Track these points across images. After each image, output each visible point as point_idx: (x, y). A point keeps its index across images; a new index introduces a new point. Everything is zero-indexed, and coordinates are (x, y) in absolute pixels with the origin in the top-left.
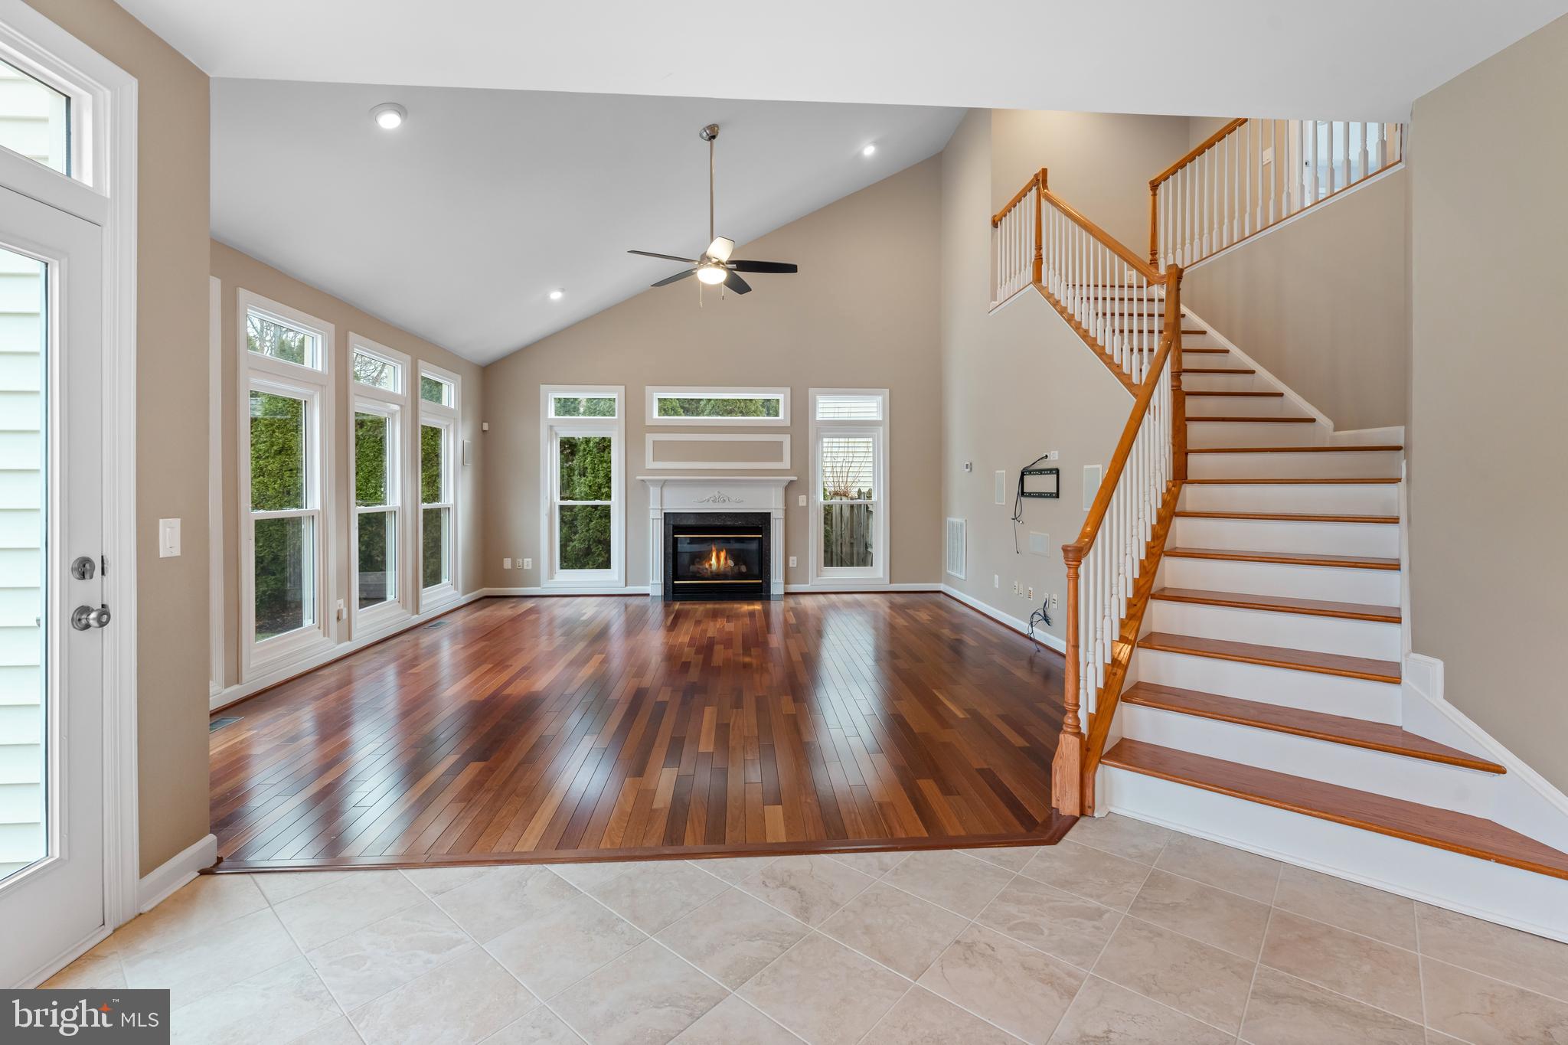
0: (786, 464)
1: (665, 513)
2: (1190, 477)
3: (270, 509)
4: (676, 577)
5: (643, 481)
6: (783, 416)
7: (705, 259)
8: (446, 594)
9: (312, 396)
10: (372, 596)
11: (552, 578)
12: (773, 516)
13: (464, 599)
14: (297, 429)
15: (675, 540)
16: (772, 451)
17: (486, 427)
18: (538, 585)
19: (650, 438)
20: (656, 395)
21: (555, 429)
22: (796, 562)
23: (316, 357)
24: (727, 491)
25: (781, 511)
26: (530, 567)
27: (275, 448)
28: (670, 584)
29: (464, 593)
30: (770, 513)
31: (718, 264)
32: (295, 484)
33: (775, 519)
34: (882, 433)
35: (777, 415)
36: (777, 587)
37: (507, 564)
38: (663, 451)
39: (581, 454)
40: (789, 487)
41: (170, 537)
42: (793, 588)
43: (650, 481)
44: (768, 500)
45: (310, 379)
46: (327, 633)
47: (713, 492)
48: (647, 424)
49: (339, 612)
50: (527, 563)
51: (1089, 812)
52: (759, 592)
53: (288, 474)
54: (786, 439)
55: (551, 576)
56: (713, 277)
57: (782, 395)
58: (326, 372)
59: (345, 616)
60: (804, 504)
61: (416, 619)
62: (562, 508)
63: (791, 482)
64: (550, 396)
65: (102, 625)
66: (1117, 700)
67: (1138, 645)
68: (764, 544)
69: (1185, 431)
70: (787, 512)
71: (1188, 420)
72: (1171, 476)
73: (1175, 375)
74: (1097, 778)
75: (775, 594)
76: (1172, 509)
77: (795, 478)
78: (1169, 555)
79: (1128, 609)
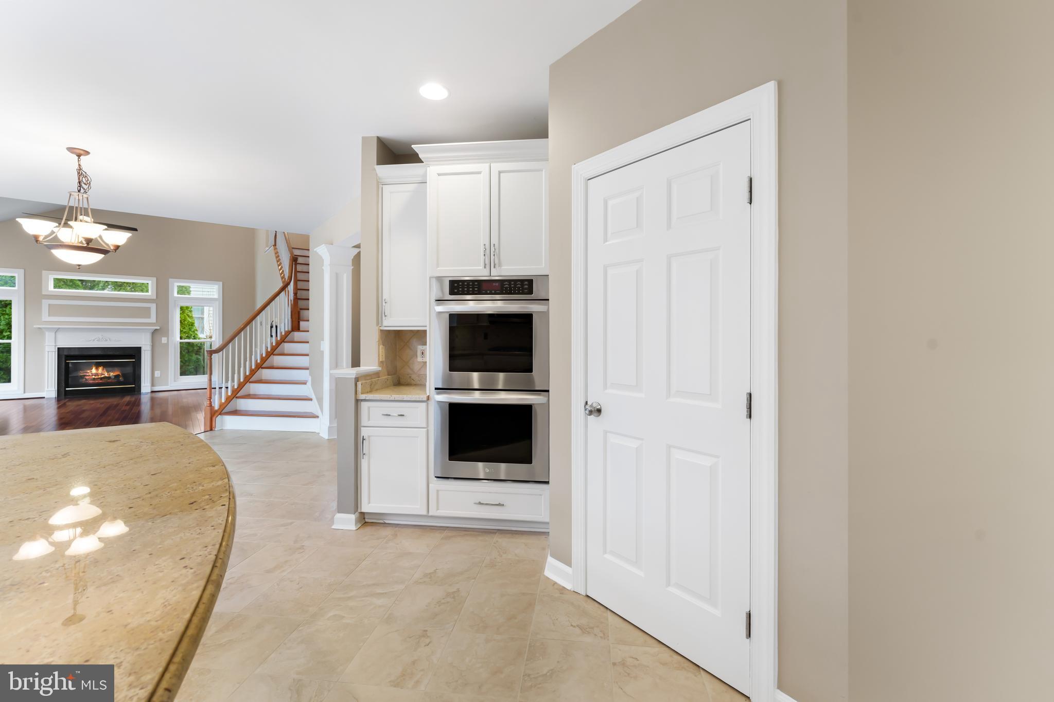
0: (153, 319)
1: (58, 348)
2: (301, 329)
4: (67, 386)
5: (40, 328)
6: (150, 293)
12: (143, 349)
15: (67, 364)
16: (145, 313)
19: (46, 302)
20: (51, 276)
22: (159, 374)
24: (108, 335)
25: (149, 346)
28: (63, 390)
30: (141, 347)
33: (145, 350)
34: (218, 305)
35: (147, 291)
36: (145, 387)
38: (53, 311)
40: (154, 333)
42: (156, 389)
43: (46, 328)
44: (141, 341)
47: (99, 335)
48: (44, 294)
51: (213, 429)
52: (134, 391)
54: (153, 307)
57: (150, 281)
60: (166, 342)
63: (156, 330)
66: (233, 398)
67: (250, 382)
68: (137, 365)
69: (299, 313)
70: (153, 346)
71: (301, 309)
72: (290, 329)
73: (295, 294)
74: (217, 419)
75: (144, 392)
76: (284, 340)
77: (159, 328)
78: (274, 355)
79: (251, 372)
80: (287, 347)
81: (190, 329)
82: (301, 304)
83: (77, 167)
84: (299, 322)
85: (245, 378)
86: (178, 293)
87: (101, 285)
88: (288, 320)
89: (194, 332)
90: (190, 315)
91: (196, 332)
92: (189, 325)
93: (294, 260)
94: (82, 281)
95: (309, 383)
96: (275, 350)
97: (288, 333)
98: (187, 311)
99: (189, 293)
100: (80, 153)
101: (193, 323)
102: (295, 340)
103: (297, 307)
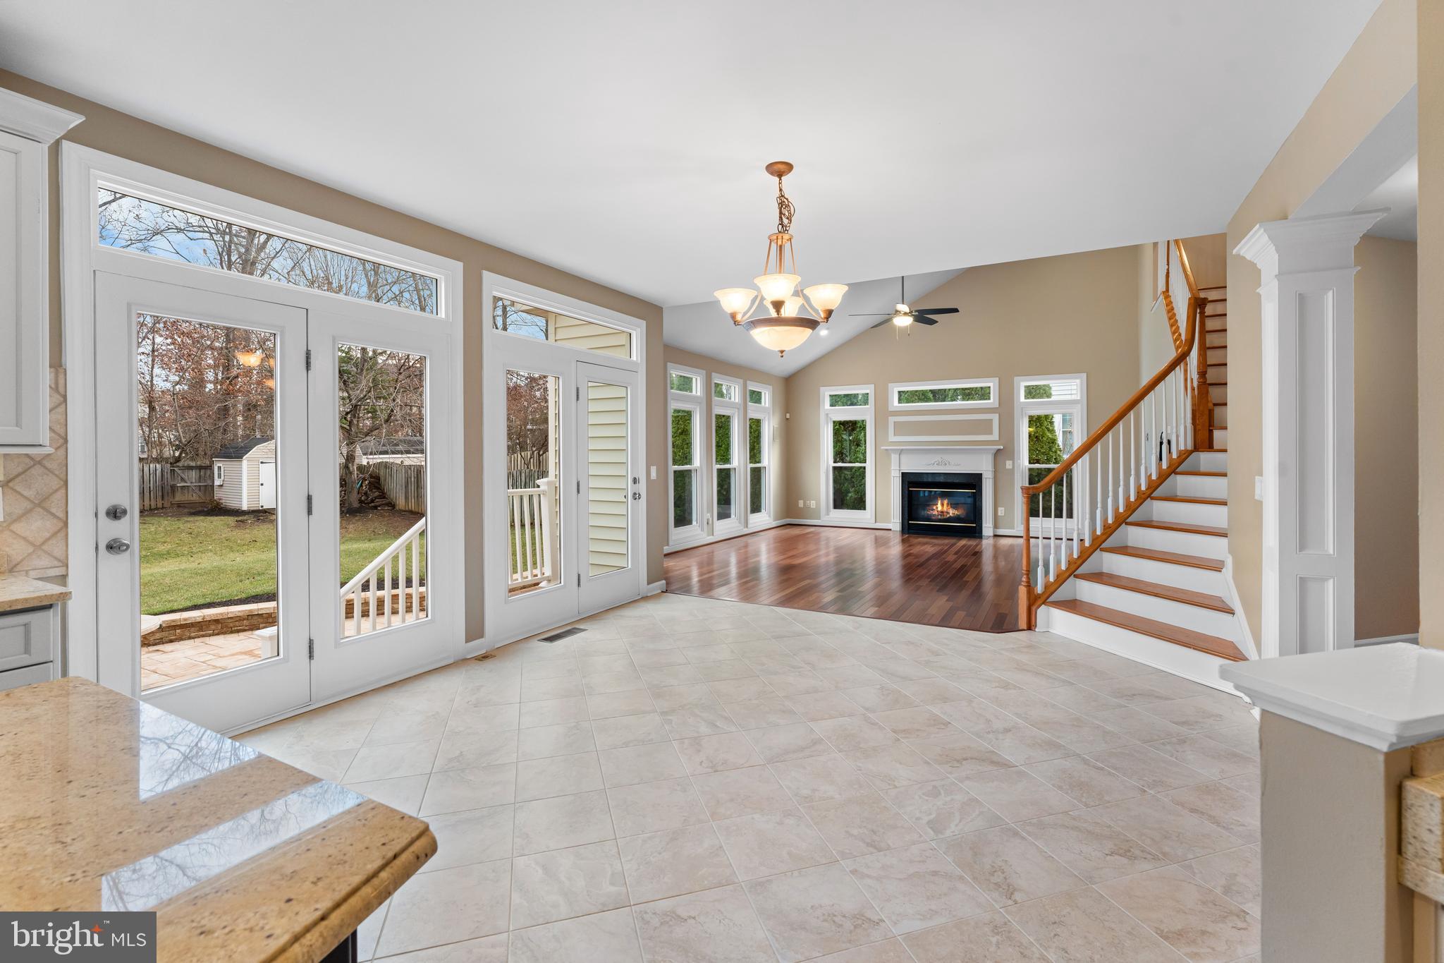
0: (995, 436)
1: (902, 473)
2: (1213, 447)
3: (679, 465)
4: (911, 518)
5: (886, 450)
6: (993, 401)
7: (897, 312)
8: (764, 519)
9: (695, 409)
10: (723, 515)
11: (828, 515)
12: (984, 477)
13: (775, 524)
14: (690, 419)
15: (910, 492)
16: (986, 427)
17: (788, 416)
18: (819, 518)
19: (892, 420)
20: (895, 390)
21: (830, 415)
22: (1004, 512)
23: (698, 388)
24: (947, 457)
25: (991, 472)
26: (814, 507)
27: (680, 431)
28: (906, 523)
29: (775, 520)
30: (982, 474)
31: (905, 314)
32: (689, 453)
33: (986, 478)
34: (1081, 411)
35: (989, 399)
36: (988, 529)
37: (801, 504)
38: (900, 428)
39: (858, 430)
40: (997, 454)
41: (654, 475)
42: (1001, 532)
43: (891, 449)
44: (981, 465)
45: (695, 400)
46: (702, 530)
47: (938, 458)
48: (890, 410)
49: (708, 520)
50: (813, 504)
51: (1033, 628)
52: (976, 533)
53: (686, 446)
54: (995, 418)
55: (828, 514)
56: (903, 321)
57: (993, 384)
58: (702, 395)
59: (710, 522)
60: (1011, 467)
61: (746, 531)
62: (835, 468)
63: (999, 450)
64: (826, 393)
65: (639, 498)
66: (1070, 576)
67: (1102, 550)
68: (977, 497)
69: (1211, 413)
70: (995, 472)
71: (1215, 405)
72: (1190, 446)
73: (1202, 374)
74: (1039, 611)
75: (986, 535)
76: (1174, 469)
77: (1002, 447)
78: (1153, 499)
79: (1104, 529)
80: (1183, 483)
81: (1050, 449)
82: (1214, 393)
83: (778, 194)
84: (1211, 432)
85: (1093, 541)
86: (1026, 397)
87: (951, 393)
88: (1185, 427)
89: (1056, 452)
90: (1051, 428)
91: (1059, 452)
92: (1049, 443)
93: (1198, 304)
94: (932, 391)
95: (1228, 570)
96: (1154, 491)
97: (1184, 456)
98: (1046, 423)
99: (1049, 396)
100: (780, 170)
101: (1055, 440)
102: (1202, 469)
103: (1208, 401)
